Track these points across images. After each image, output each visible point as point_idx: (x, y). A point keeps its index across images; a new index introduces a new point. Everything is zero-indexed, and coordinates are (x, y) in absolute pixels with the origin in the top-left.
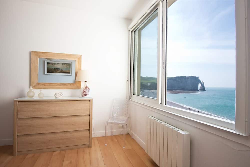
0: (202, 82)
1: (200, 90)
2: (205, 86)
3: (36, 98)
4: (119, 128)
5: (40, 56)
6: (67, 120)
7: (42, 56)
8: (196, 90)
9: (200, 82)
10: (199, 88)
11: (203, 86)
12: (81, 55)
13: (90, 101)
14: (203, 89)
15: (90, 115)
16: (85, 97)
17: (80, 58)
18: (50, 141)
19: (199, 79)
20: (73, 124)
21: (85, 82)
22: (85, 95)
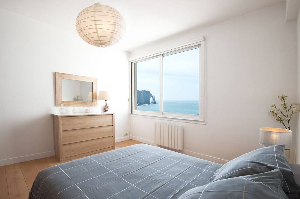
0: (153, 96)
1: (152, 103)
2: (156, 100)
3: (71, 114)
4: (125, 135)
5: (63, 77)
6: (98, 130)
7: (66, 77)
8: (148, 103)
9: (151, 96)
10: (151, 102)
11: (154, 99)
12: (97, 79)
13: (112, 115)
14: (154, 103)
15: (112, 126)
16: (105, 112)
17: (96, 80)
18: (87, 147)
19: (151, 93)
20: (102, 133)
21: (105, 100)
22: (105, 111)
